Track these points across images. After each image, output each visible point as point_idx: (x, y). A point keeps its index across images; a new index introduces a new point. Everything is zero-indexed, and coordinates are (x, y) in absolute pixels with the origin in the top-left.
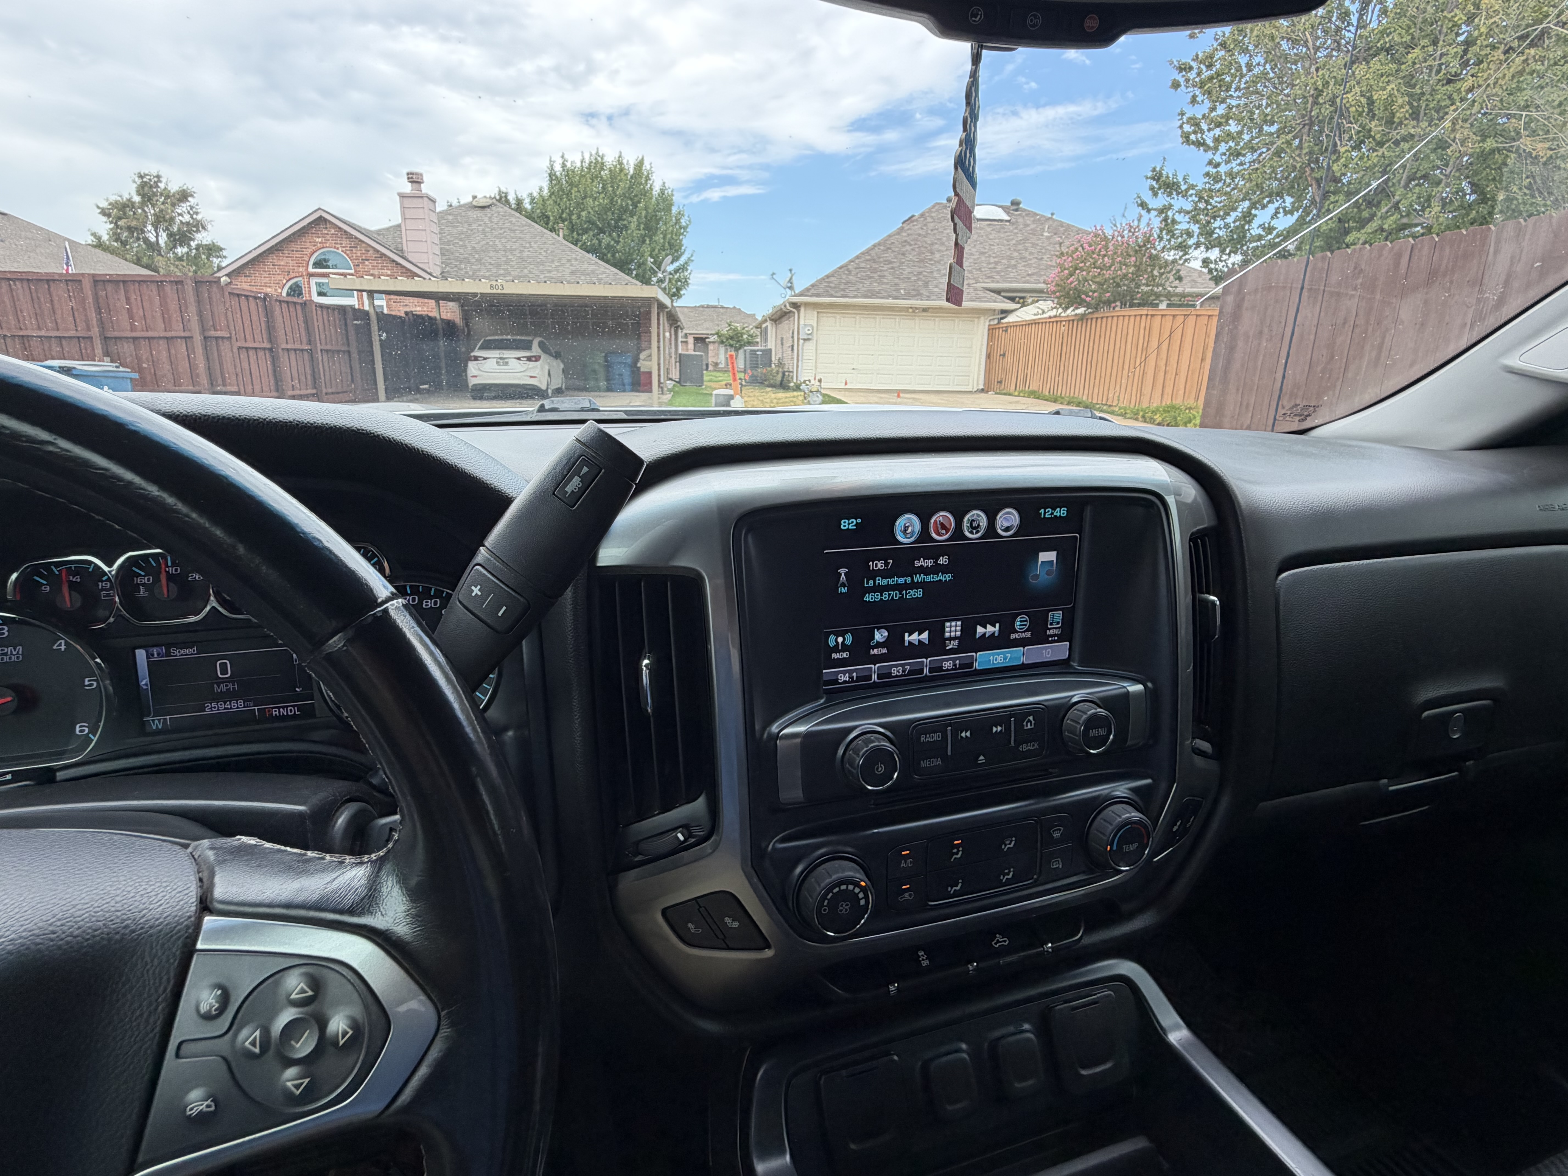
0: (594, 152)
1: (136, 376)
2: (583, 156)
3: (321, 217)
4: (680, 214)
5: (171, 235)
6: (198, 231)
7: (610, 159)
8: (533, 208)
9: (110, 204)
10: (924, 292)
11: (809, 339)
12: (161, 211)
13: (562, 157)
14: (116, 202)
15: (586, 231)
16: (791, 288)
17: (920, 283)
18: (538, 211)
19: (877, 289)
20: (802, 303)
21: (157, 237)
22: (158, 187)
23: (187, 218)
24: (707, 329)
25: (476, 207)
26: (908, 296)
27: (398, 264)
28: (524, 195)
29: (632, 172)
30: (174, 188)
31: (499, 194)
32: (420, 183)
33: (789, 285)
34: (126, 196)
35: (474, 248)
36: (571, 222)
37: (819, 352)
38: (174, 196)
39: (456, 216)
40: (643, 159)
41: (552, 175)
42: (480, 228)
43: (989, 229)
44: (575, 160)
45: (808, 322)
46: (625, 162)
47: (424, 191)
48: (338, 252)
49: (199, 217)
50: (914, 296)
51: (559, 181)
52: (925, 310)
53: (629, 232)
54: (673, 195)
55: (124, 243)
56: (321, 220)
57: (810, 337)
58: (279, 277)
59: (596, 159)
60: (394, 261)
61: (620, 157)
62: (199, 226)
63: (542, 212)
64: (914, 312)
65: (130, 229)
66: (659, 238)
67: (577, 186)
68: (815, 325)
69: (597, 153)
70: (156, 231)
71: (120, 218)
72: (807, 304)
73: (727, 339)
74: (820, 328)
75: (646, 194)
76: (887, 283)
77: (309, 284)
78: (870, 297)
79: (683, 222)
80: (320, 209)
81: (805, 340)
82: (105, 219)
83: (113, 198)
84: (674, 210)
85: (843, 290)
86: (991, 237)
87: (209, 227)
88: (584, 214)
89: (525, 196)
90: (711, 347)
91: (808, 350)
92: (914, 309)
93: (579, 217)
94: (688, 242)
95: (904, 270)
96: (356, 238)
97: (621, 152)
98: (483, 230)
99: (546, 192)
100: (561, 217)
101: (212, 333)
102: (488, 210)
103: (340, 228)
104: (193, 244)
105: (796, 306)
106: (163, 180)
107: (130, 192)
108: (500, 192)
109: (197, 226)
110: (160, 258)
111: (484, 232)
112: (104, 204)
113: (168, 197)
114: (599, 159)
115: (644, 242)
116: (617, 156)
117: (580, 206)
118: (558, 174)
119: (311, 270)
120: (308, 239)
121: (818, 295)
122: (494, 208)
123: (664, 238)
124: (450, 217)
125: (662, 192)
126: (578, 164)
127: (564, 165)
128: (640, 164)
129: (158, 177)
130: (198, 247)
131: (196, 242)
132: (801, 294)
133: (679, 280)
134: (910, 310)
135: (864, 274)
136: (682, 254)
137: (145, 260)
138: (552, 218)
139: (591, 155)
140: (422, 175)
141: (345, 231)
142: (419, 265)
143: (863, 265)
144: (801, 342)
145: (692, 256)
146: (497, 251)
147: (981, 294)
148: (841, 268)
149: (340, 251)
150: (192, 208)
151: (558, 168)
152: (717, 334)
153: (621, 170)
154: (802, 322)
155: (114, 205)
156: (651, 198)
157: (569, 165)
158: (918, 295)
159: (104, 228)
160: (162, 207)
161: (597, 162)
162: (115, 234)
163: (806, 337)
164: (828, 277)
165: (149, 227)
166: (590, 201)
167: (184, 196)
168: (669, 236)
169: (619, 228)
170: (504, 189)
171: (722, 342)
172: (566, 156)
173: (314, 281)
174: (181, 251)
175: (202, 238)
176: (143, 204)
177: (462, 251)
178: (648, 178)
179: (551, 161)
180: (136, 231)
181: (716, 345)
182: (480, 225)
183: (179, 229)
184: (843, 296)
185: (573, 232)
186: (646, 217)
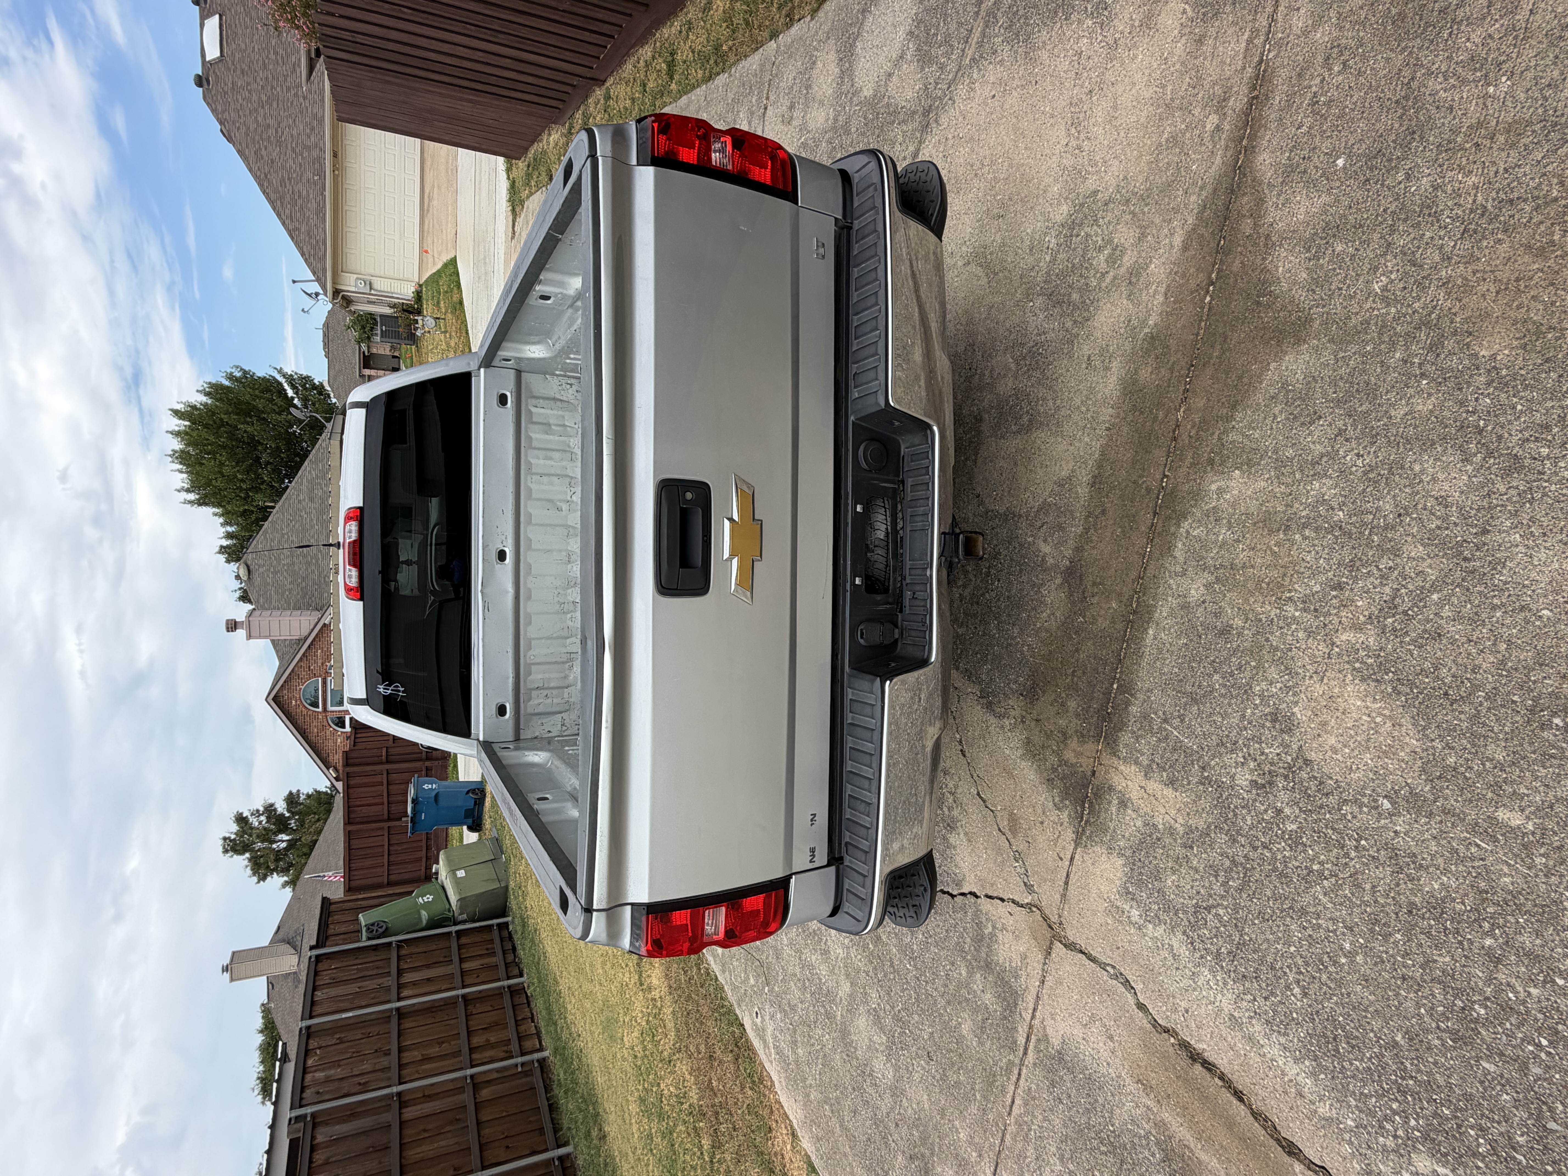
0: (170, 459)
1: (416, 776)
2: (175, 471)
3: (273, 699)
4: (230, 377)
5: (281, 831)
6: (275, 810)
7: (177, 445)
8: (237, 524)
9: (254, 874)
10: (315, 153)
11: (370, 284)
12: (258, 837)
13: (179, 491)
14: (252, 869)
15: (258, 476)
16: (317, 294)
17: (306, 154)
18: (240, 519)
19: (315, 205)
20: (333, 287)
21: (283, 841)
22: (234, 839)
23: (263, 818)
24: (354, 353)
25: (249, 578)
26: (321, 173)
27: (312, 643)
28: (222, 531)
29: (187, 423)
30: (235, 828)
31: (223, 553)
32: (235, 622)
33: (314, 296)
34: (246, 862)
35: (291, 583)
36: (250, 489)
37: (382, 274)
38: (242, 828)
39: (259, 595)
40: (172, 410)
41: (202, 502)
42: (271, 575)
43: (234, 46)
44: (180, 479)
45: (353, 284)
46: (177, 429)
47: (243, 619)
48: (303, 688)
49: (261, 809)
50: (321, 165)
51: (206, 496)
52: (335, 155)
53: (256, 433)
54: (210, 383)
55: (291, 865)
56: (275, 699)
57: (368, 283)
58: (328, 733)
59: (177, 458)
60: (309, 647)
61: (171, 433)
62: (270, 809)
63: (241, 516)
64: (338, 170)
65: (277, 860)
66: (260, 404)
67: (211, 480)
68: (355, 276)
69: (170, 456)
70: (277, 842)
71: (268, 867)
72: (335, 282)
73: (365, 332)
74: (358, 271)
75: (209, 411)
76: (308, 192)
77: (333, 712)
78: (325, 215)
79: (238, 374)
80: (266, 700)
81: (371, 289)
82: (269, 879)
83: (249, 871)
84: (227, 383)
85: (317, 242)
86: (243, 46)
87: (270, 801)
88: (240, 476)
89: (224, 530)
90: (374, 351)
91: (381, 285)
92: (335, 168)
93: (242, 481)
94: (261, 371)
95: (291, 168)
96: (290, 674)
97: (167, 432)
98: (272, 573)
99: (216, 510)
100: (245, 499)
101: (384, 758)
102: (251, 567)
103: (282, 686)
104: (287, 815)
105: (336, 292)
106: (227, 835)
107: (242, 861)
108: (220, 552)
109: (270, 812)
110: (303, 839)
111: (275, 573)
112: (255, 879)
113: (244, 832)
114: (177, 455)
115: (264, 419)
116: (171, 436)
117: (231, 479)
118: (197, 497)
119: (320, 709)
120: (293, 710)
121: (324, 270)
122: (249, 563)
123: (260, 398)
124: (261, 600)
125: (207, 394)
126: (185, 476)
127: (188, 491)
128: (176, 413)
129: (225, 839)
130: (288, 811)
131: (285, 812)
132: (324, 287)
133: (304, 386)
134: (336, 172)
135: (298, 214)
136: (274, 378)
137: (305, 850)
138: (246, 507)
139: (173, 462)
140: (228, 621)
141: (285, 682)
142: (312, 627)
143: (287, 212)
144: (373, 292)
145: (276, 369)
146: (293, 564)
147: (314, 87)
148: (292, 238)
149: (303, 687)
150: (252, 814)
151: (192, 497)
152: (359, 343)
153: (186, 433)
154: (353, 289)
155: (255, 871)
156: (217, 406)
157: (186, 486)
158: (320, 160)
159: (276, 880)
160: (254, 836)
161: (181, 457)
162: (282, 871)
163: (368, 287)
164: (303, 255)
165: (274, 846)
166: (226, 470)
167: (241, 819)
168: (257, 392)
169: (253, 443)
170: (217, 549)
171: (369, 338)
172: (178, 488)
173: (330, 708)
174: (293, 824)
175: (281, 807)
176: (252, 851)
177: (295, 593)
178: (194, 407)
179: (185, 503)
180: (279, 855)
181: (371, 344)
182: (268, 576)
183: (274, 824)
184: (325, 244)
185: (260, 489)
186: (237, 414)
